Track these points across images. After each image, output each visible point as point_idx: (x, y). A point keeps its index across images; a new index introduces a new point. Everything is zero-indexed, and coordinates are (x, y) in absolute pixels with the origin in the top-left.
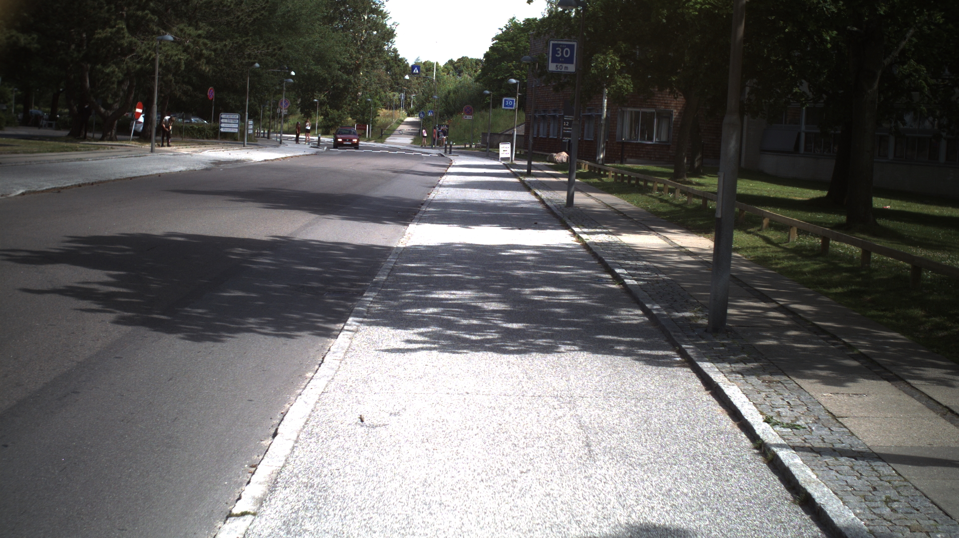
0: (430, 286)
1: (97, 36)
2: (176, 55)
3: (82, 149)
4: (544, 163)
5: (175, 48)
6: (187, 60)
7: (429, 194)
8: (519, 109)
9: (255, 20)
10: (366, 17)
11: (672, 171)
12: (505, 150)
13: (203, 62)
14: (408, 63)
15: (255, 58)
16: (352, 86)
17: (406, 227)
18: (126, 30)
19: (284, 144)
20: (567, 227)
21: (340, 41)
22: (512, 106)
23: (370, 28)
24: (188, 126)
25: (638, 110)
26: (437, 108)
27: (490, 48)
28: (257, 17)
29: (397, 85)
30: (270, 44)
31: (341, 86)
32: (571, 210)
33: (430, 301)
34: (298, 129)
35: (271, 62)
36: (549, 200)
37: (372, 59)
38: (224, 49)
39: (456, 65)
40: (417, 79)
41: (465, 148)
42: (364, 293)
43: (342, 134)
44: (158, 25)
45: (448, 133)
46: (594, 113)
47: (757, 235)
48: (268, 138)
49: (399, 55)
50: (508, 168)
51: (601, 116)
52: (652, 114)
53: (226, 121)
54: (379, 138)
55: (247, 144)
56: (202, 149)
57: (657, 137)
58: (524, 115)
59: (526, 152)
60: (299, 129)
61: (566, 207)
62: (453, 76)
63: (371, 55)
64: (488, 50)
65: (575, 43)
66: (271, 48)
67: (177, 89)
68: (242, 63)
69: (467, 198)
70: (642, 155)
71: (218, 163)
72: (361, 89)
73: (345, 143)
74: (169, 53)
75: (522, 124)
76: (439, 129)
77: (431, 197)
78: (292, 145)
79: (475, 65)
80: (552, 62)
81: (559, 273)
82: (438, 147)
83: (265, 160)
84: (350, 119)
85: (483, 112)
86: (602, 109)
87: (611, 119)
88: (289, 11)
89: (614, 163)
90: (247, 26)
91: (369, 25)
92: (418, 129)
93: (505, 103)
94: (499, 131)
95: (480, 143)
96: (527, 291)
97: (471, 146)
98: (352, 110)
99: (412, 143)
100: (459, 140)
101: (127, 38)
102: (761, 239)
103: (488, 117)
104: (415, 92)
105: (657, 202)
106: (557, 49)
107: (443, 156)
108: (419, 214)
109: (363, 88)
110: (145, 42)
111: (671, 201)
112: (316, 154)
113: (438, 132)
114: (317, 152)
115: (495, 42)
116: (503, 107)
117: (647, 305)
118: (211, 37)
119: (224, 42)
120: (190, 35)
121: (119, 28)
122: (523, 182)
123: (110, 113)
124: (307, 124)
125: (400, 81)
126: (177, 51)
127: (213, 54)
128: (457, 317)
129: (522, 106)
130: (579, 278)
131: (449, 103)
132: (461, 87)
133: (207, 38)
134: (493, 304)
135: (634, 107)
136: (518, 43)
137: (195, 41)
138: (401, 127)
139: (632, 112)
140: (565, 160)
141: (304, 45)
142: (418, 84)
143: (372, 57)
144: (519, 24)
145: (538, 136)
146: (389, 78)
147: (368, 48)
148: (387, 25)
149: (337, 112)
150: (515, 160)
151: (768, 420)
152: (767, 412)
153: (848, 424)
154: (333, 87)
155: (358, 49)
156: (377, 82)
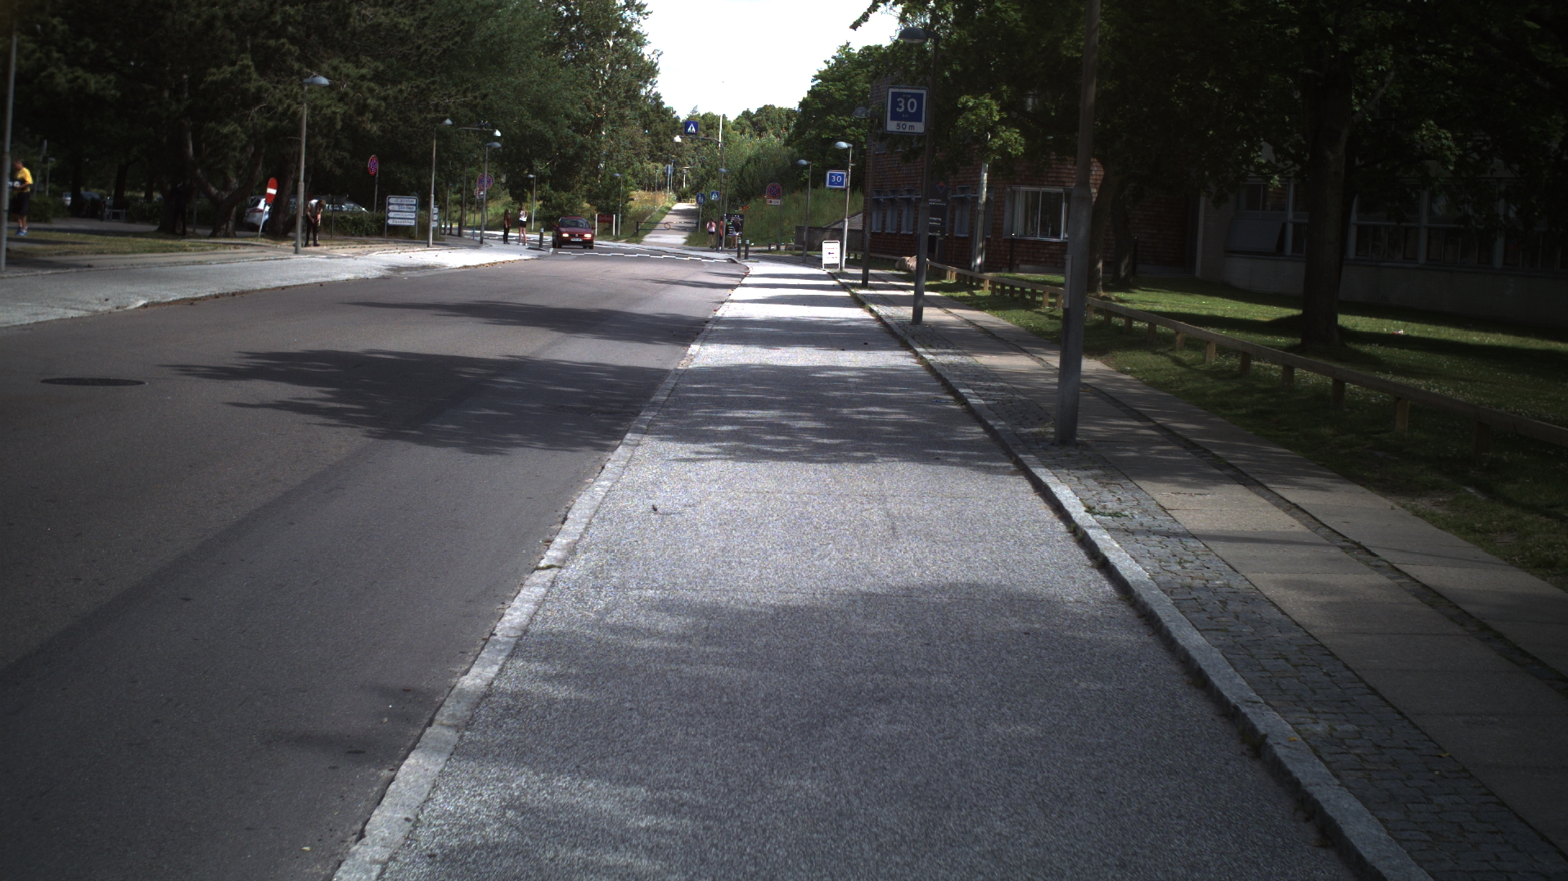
0: (723, 406)
1: (209, 79)
2: (329, 106)
3: (193, 249)
4: (889, 271)
5: (328, 96)
6: (345, 113)
7: (716, 311)
8: (852, 188)
9: (444, 51)
10: (611, 44)
12: (832, 252)
13: (368, 118)
14: (678, 118)
15: (446, 112)
16: (588, 153)
17: (686, 348)
18: (253, 69)
19: (487, 243)
20: (906, 347)
21: (570, 82)
22: (841, 184)
23: (618, 61)
24: (339, 215)
25: (1037, 189)
26: (726, 189)
27: (808, 93)
28: (449, 47)
29: (659, 152)
30: (468, 88)
31: (571, 152)
32: (918, 328)
33: (724, 419)
34: (506, 221)
36: (889, 317)
37: (622, 111)
38: (400, 97)
39: (754, 119)
40: (692, 142)
41: (770, 251)
42: (640, 412)
44: (298, 60)
45: (742, 226)
46: (970, 195)
48: (460, 234)
49: (663, 103)
50: (834, 278)
51: (977, 199)
52: (1059, 195)
53: (396, 208)
54: (633, 236)
55: (433, 244)
57: (1066, 231)
58: (860, 198)
59: (862, 256)
60: (509, 223)
61: (910, 325)
62: (751, 136)
63: (619, 103)
64: (806, 96)
65: (924, 92)
66: (469, 95)
67: (327, 157)
68: (426, 118)
70: (1043, 260)
72: (604, 158)
73: (573, 240)
74: (318, 102)
75: (859, 213)
76: (729, 221)
77: (719, 314)
79: (785, 120)
80: (892, 119)
82: (726, 249)
83: (465, 267)
84: (586, 205)
85: (798, 194)
86: (980, 189)
87: (993, 204)
88: (492, 36)
89: (1000, 271)
90: (434, 60)
91: (616, 55)
92: (695, 221)
93: (831, 178)
94: (822, 223)
95: (792, 243)
97: (778, 248)
98: (589, 191)
99: (685, 244)
100: (759, 239)
101: (256, 82)
102: (1171, 361)
103: (805, 202)
104: (689, 163)
105: (1045, 319)
106: (899, 100)
107: (734, 262)
108: (703, 334)
109: (607, 156)
110: (281, 87)
112: (540, 258)
113: (727, 226)
115: (816, 82)
116: (827, 185)
118: (378, 77)
119: (399, 87)
120: (348, 76)
121: (243, 66)
122: (854, 296)
123: (225, 195)
124: (521, 213)
125: (665, 145)
126: (332, 100)
127: (383, 104)
129: (857, 183)
130: (914, 399)
131: (744, 179)
132: (765, 154)
133: (372, 80)
134: (804, 422)
135: (1031, 185)
136: (852, 84)
137: (355, 85)
138: (668, 218)
139: (1027, 192)
141: (515, 89)
142: (695, 149)
143: (620, 107)
144: (854, 54)
145: (883, 231)
146: (647, 140)
147: (614, 92)
148: (643, 55)
149: (564, 196)
150: (846, 267)
151: (1090, 510)
152: (1092, 505)
153: (1175, 514)
154: (561, 153)
155: (599, 94)
156: (629, 146)
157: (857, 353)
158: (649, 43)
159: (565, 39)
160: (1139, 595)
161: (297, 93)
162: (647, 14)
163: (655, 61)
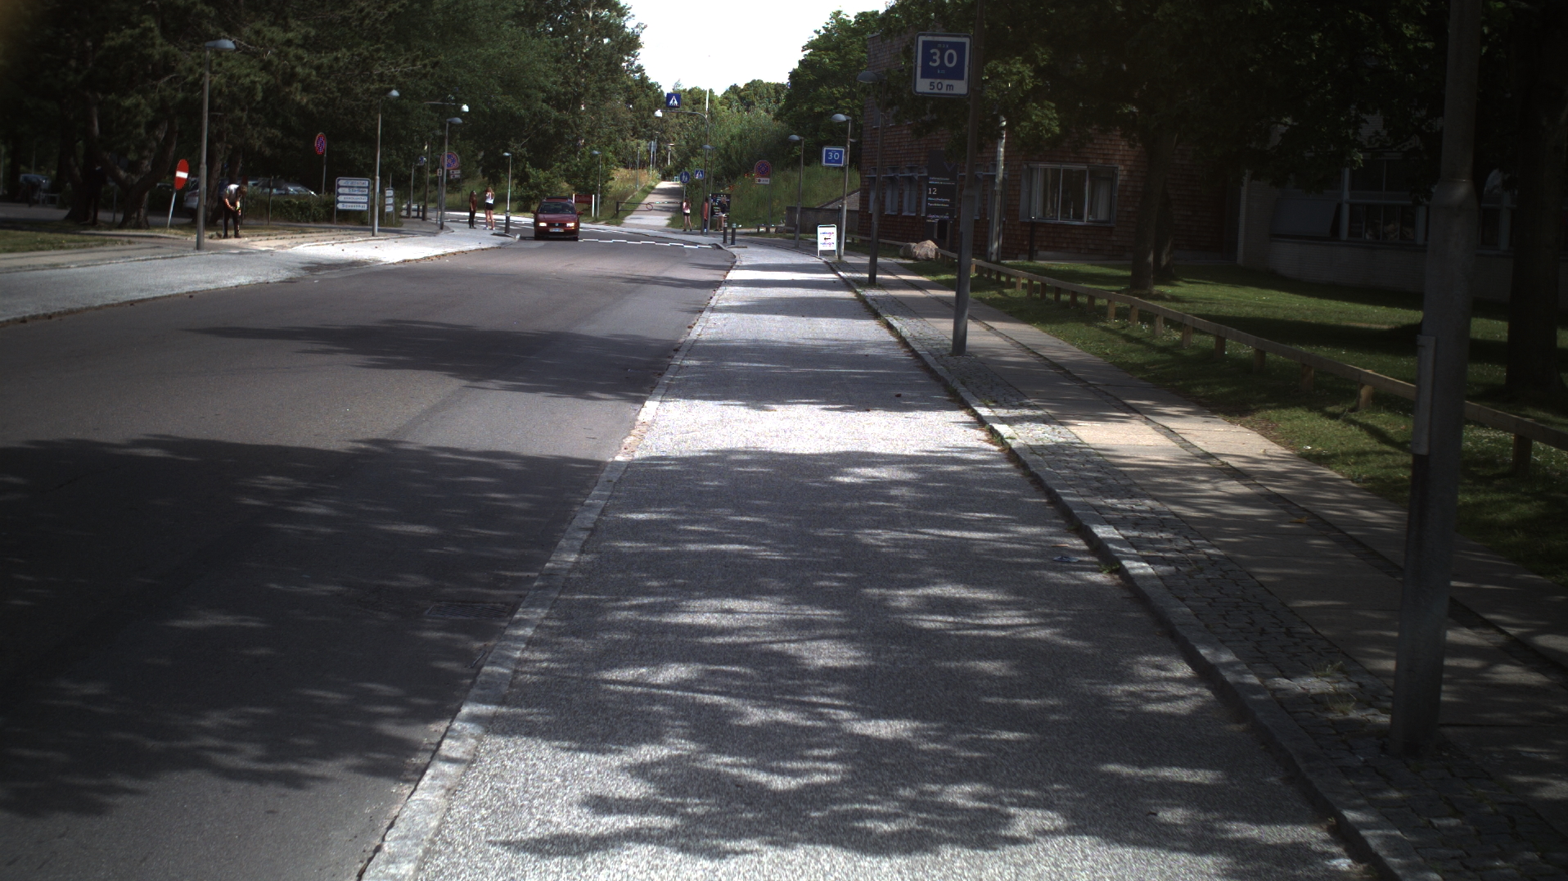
0: (674, 586)
1: (107, 44)
2: (248, 75)
4: (895, 260)
5: (245, 63)
6: (267, 83)
7: (690, 327)
8: (850, 166)
9: (390, 15)
10: (591, 15)
11: (1129, 273)
12: (827, 237)
13: (297, 89)
14: (662, 91)
15: (391, 81)
16: (568, 130)
17: (638, 406)
18: (157, 32)
19: (448, 228)
20: (961, 404)
21: (544, 53)
22: (839, 161)
23: (599, 33)
24: (282, 200)
25: (1057, 166)
26: (711, 166)
27: (801, 62)
28: (395, 10)
29: (642, 126)
30: (418, 56)
31: (549, 129)
32: (966, 362)
33: (671, 638)
34: (473, 203)
35: (426, 89)
36: (915, 338)
37: (603, 84)
38: (335, 65)
39: (742, 94)
40: (677, 117)
41: (759, 233)
42: (514, 611)
43: (550, 212)
45: (729, 207)
46: (985, 173)
47: (1354, 423)
48: (424, 218)
49: (647, 77)
50: (834, 271)
51: (994, 177)
52: (1082, 173)
53: (346, 190)
54: (613, 218)
55: (379, 230)
56: (295, 241)
57: (1090, 212)
58: (857, 176)
59: (862, 240)
60: (475, 204)
61: (951, 355)
62: (739, 112)
63: (600, 77)
64: (796, 66)
65: (967, 41)
66: (418, 63)
67: (256, 136)
68: (368, 89)
69: (763, 336)
70: (1065, 245)
71: (316, 267)
72: (584, 135)
73: (552, 230)
75: (854, 192)
76: (715, 201)
77: (694, 334)
78: (461, 230)
79: (773, 94)
80: (923, 76)
81: (966, 534)
82: (712, 231)
83: (405, 261)
84: (563, 185)
85: (789, 172)
86: (995, 165)
87: (1011, 183)
89: (1016, 258)
90: (378, 25)
91: (596, 27)
92: (679, 201)
93: (827, 155)
94: (815, 204)
95: (783, 225)
96: (903, 597)
97: (768, 230)
98: (567, 170)
99: (668, 226)
100: (748, 220)
101: (160, 47)
102: (1364, 433)
103: (797, 181)
104: (674, 140)
105: (1121, 344)
106: (932, 51)
107: (720, 248)
108: (668, 376)
109: (588, 132)
110: (193, 54)
111: (1148, 340)
112: (501, 247)
113: (712, 207)
114: (503, 244)
115: (807, 52)
116: (823, 163)
117: (1203, 652)
118: (308, 44)
119: (335, 54)
120: (272, 41)
121: (145, 29)
122: (862, 300)
123: (136, 179)
124: (488, 194)
125: (649, 121)
126: (250, 68)
127: (314, 73)
128: (737, 696)
129: (855, 160)
130: (1018, 553)
131: (729, 156)
132: (750, 131)
133: (302, 46)
134: (824, 644)
135: (1051, 161)
136: (846, 54)
137: (281, 52)
138: (650, 199)
139: (1046, 170)
140: (932, 255)
141: (484, 61)
143: (601, 81)
144: (849, 21)
146: (631, 115)
147: (594, 66)
148: (626, 27)
149: (543, 174)
150: (845, 254)
155: (577, 68)
156: (610, 122)
161: (212, 61)
163: (638, 33)
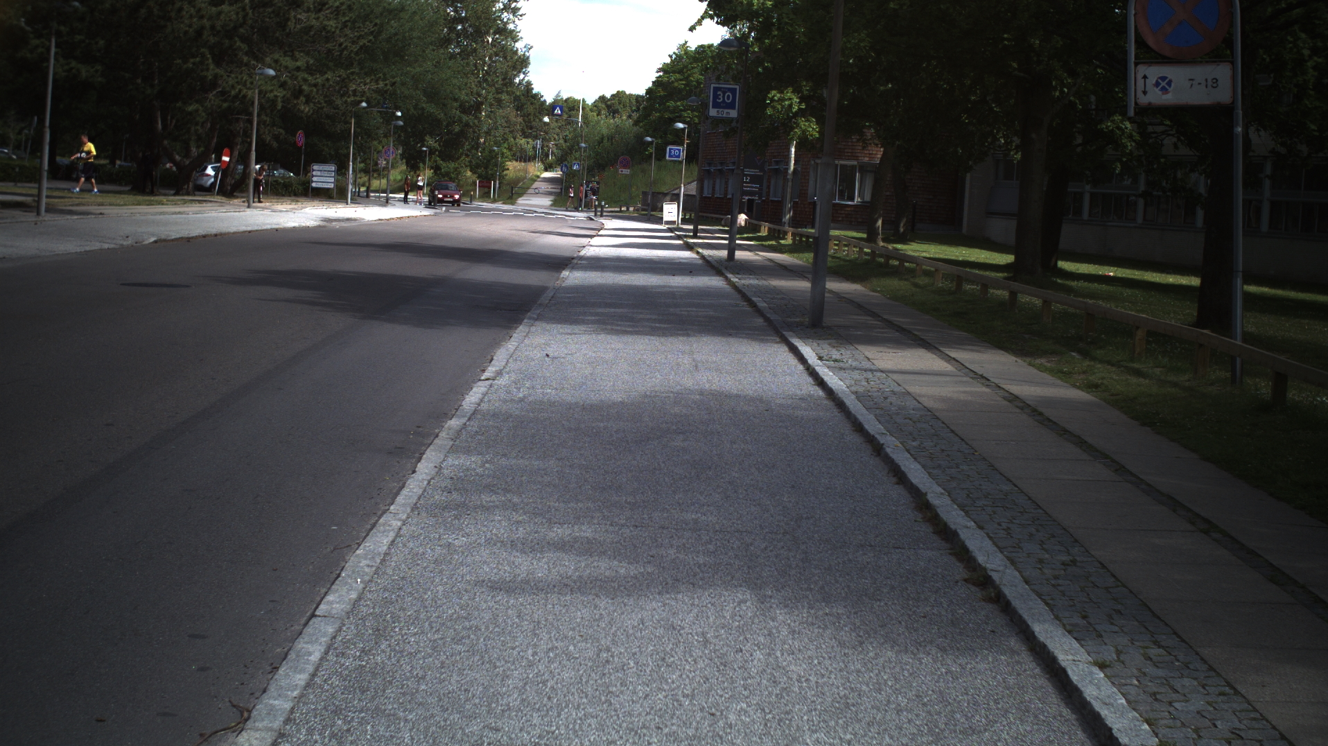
3: (169, 203)
4: (718, 228)
7: (579, 251)
8: (687, 161)
9: (361, 47)
10: (490, 40)
12: (671, 212)
13: (302, 101)
14: (545, 101)
15: (362, 96)
16: (471, 130)
18: (210, 60)
19: (391, 204)
20: (720, 274)
21: (458, 71)
22: (679, 156)
23: (496, 54)
25: (835, 162)
26: (585, 160)
27: (653, 82)
28: (365, 44)
29: (530, 129)
30: (380, 78)
31: (457, 129)
32: (731, 263)
34: (405, 186)
36: (710, 257)
37: (499, 96)
38: (326, 84)
39: (609, 103)
40: (557, 121)
41: (621, 211)
44: (246, 54)
45: (598, 191)
46: (782, 167)
48: (368, 196)
49: (533, 89)
50: (672, 231)
51: (787, 169)
52: (853, 167)
53: (319, 173)
54: (508, 198)
55: (351, 202)
56: (303, 206)
57: (859, 196)
58: (694, 169)
62: (607, 117)
63: (497, 89)
64: (651, 84)
65: (737, 87)
67: (267, 133)
68: (346, 101)
70: (840, 219)
72: (483, 135)
74: (263, 88)
75: (691, 181)
76: (588, 186)
79: (635, 103)
80: (713, 107)
82: (585, 209)
84: (469, 173)
85: (644, 166)
86: (789, 161)
87: (799, 173)
88: (396, 34)
90: (352, 55)
91: (495, 49)
92: (559, 187)
93: (670, 152)
94: (664, 190)
95: (639, 206)
97: (628, 209)
98: (471, 161)
99: (551, 205)
100: (612, 202)
101: (212, 70)
103: (649, 172)
104: (555, 139)
106: (718, 93)
108: (571, 266)
109: (486, 133)
110: (233, 76)
113: (586, 191)
115: (661, 74)
116: (667, 158)
118: (309, 70)
119: (326, 76)
120: (286, 67)
121: (203, 58)
122: (686, 243)
123: (187, 162)
124: (418, 178)
125: (535, 124)
126: (272, 86)
127: (313, 90)
129: (691, 158)
131: (601, 153)
132: (617, 132)
133: (306, 71)
136: (689, 76)
138: (536, 185)
140: (743, 223)
141: (413, 77)
142: (560, 128)
143: (498, 93)
144: (691, 51)
145: (713, 196)
146: (520, 120)
147: (493, 80)
148: (517, 50)
149: (452, 165)
150: (682, 224)
151: (820, 358)
152: (822, 355)
153: (875, 362)
154: (448, 130)
155: (479, 82)
156: (505, 124)
157: (683, 277)
158: (522, 38)
159: (453, 36)
160: (837, 394)
161: (246, 81)
162: (521, 16)
163: (527, 54)
